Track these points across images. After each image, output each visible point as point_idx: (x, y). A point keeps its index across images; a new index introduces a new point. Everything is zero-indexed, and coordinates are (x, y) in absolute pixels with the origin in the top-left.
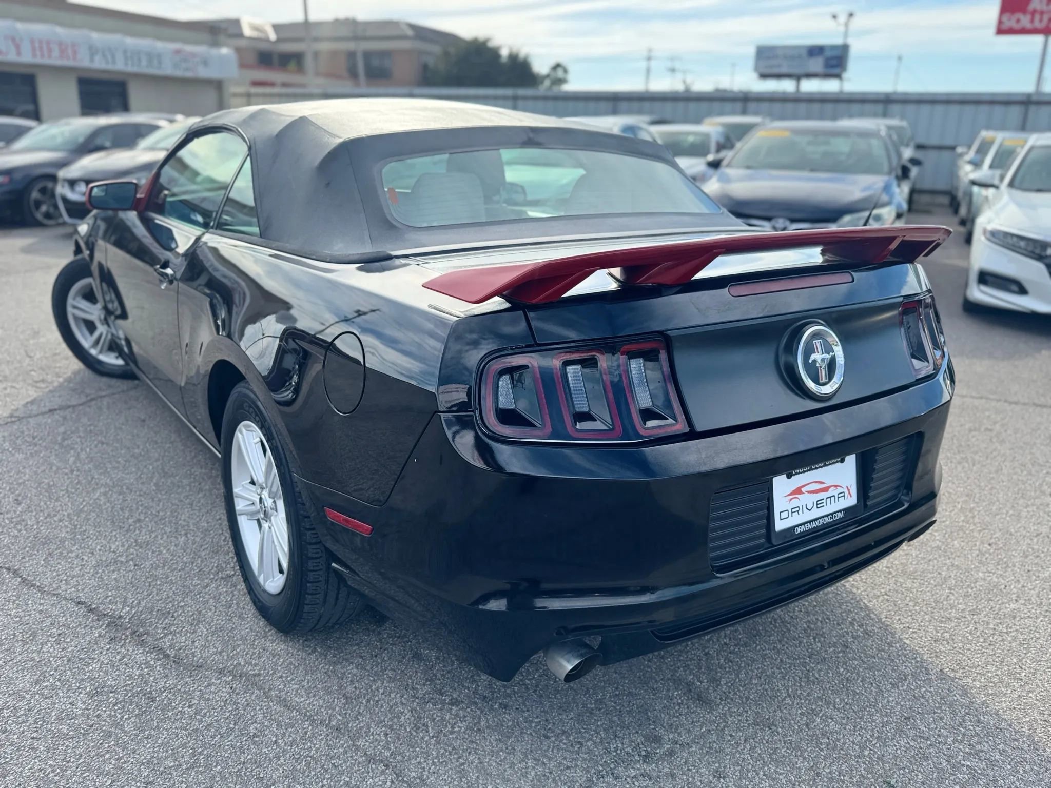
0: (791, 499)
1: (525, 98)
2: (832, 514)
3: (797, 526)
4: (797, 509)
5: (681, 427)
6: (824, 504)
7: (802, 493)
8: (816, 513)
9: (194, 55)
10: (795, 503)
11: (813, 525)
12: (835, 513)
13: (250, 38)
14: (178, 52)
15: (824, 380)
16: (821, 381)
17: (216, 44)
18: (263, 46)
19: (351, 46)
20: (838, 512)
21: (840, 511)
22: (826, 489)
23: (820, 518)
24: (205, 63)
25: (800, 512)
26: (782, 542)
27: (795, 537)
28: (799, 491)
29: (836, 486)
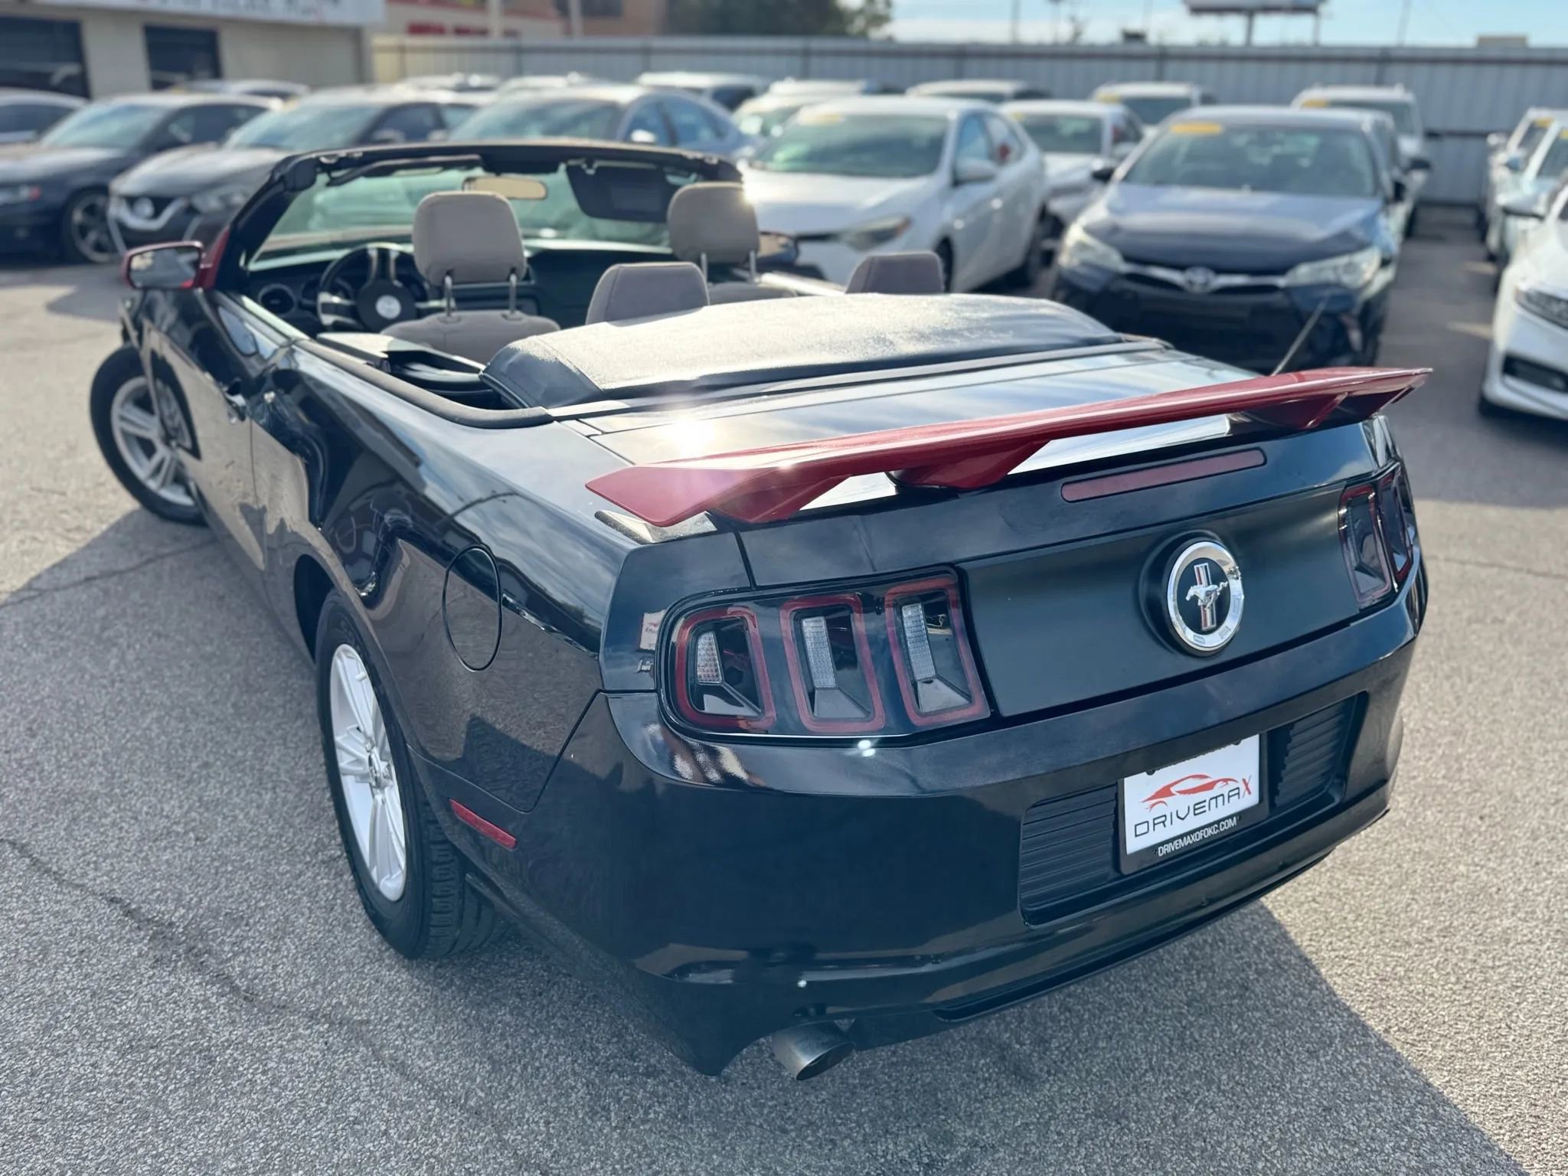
2: (1218, 822)
3: (1162, 844)
4: (1163, 819)
5: (978, 709)
6: (1207, 808)
7: (1171, 794)
8: (1193, 823)
10: (1160, 810)
11: (1187, 841)
12: (1223, 820)
15: (1209, 625)
16: (1204, 628)
20: (1228, 818)
21: (1231, 817)
22: (1209, 786)
23: (1198, 829)
25: (1168, 823)
26: (1136, 869)
27: (1158, 861)
28: (1165, 792)
29: (1226, 780)
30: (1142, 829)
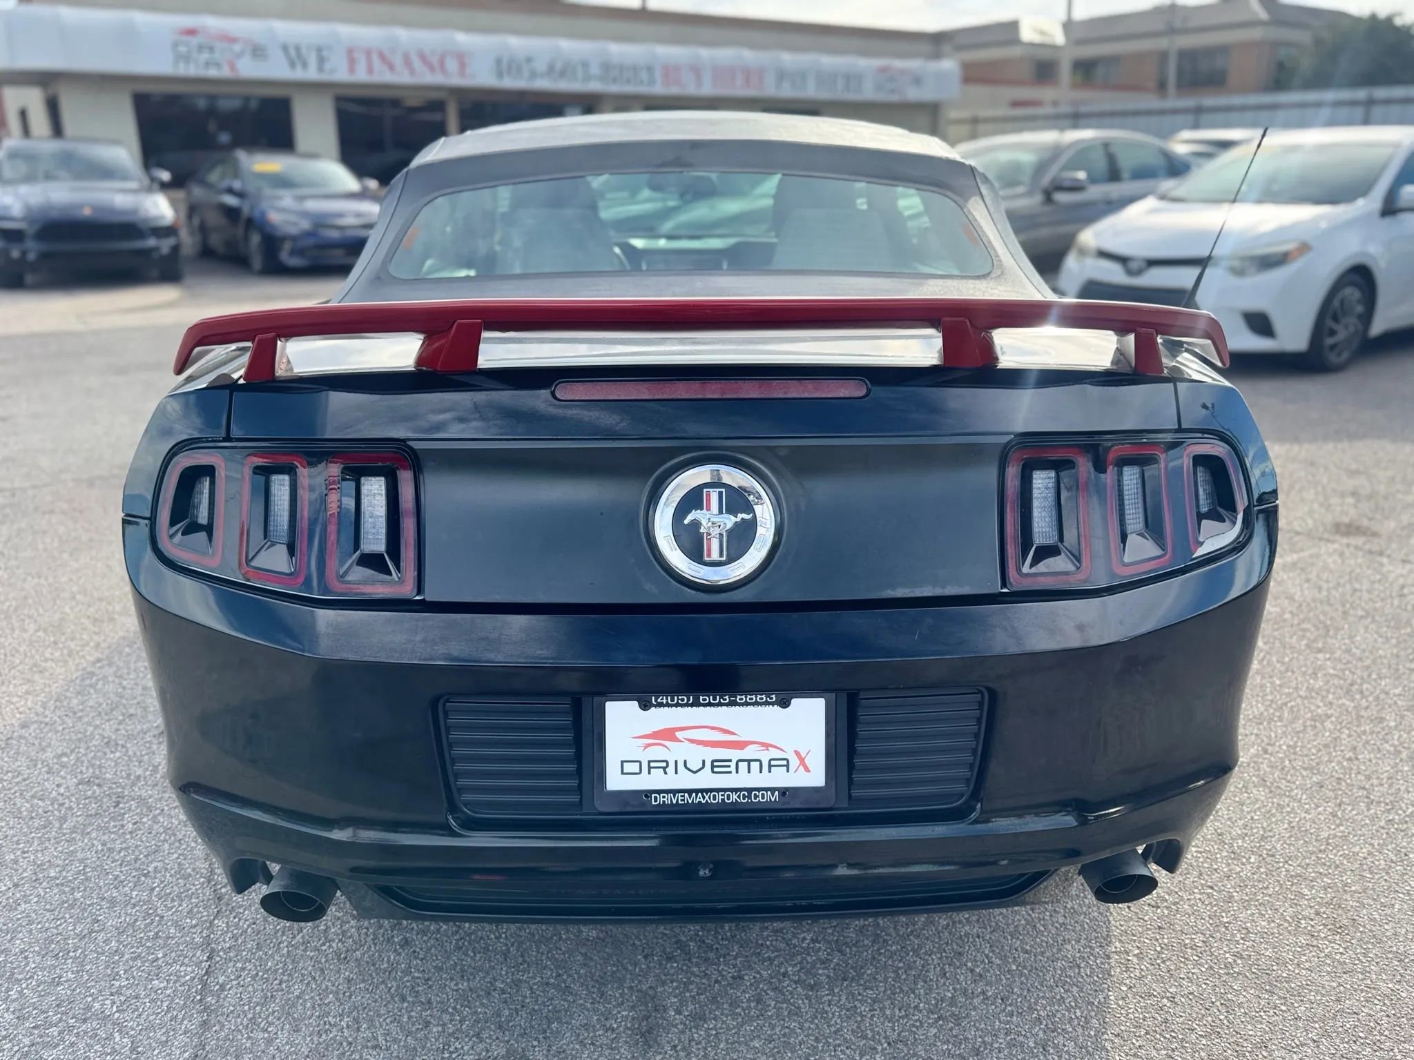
0: (649, 745)
1: (1388, 102)
2: (750, 790)
3: (659, 792)
4: (664, 764)
5: (407, 590)
6: (733, 769)
7: (677, 740)
8: (707, 780)
9: (903, 72)
10: (657, 753)
11: (699, 799)
12: (759, 790)
13: (1032, 45)
14: (883, 70)
15: (715, 556)
16: (706, 559)
17: (937, 56)
18: (1044, 55)
19: (1163, 43)
20: (766, 789)
21: (773, 790)
22: (741, 745)
23: (718, 790)
24: (917, 81)
25: (671, 769)
26: (617, 809)
27: (650, 809)
28: (668, 735)
29: (766, 746)
30: (629, 768)
